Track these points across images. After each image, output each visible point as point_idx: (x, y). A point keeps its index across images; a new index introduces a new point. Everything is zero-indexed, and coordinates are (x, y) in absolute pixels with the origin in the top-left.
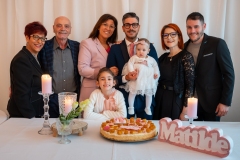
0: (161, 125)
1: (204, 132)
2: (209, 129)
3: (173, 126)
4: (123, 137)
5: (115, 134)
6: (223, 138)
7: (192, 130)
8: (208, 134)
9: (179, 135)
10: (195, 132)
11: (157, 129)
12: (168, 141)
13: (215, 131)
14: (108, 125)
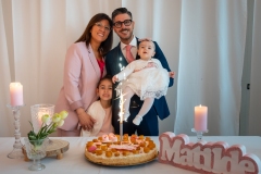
4: (113, 159)
5: (103, 156)
7: (203, 148)
8: (226, 153)
9: (185, 154)
10: (207, 150)
12: (171, 163)
13: (236, 149)
14: (94, 145)
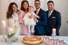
0: (43, 38)
1: (59, 41)
2: (60, 40)
3: (48, 39)
4: (30, 43)
5: (28, 42)
6: (65, 43)
7: (54, 40)
8: (60, 42)
9: (50, 42)
10: (55, 41)
11: (42, 40)
12: (46, 44)
14: (25, 38)
